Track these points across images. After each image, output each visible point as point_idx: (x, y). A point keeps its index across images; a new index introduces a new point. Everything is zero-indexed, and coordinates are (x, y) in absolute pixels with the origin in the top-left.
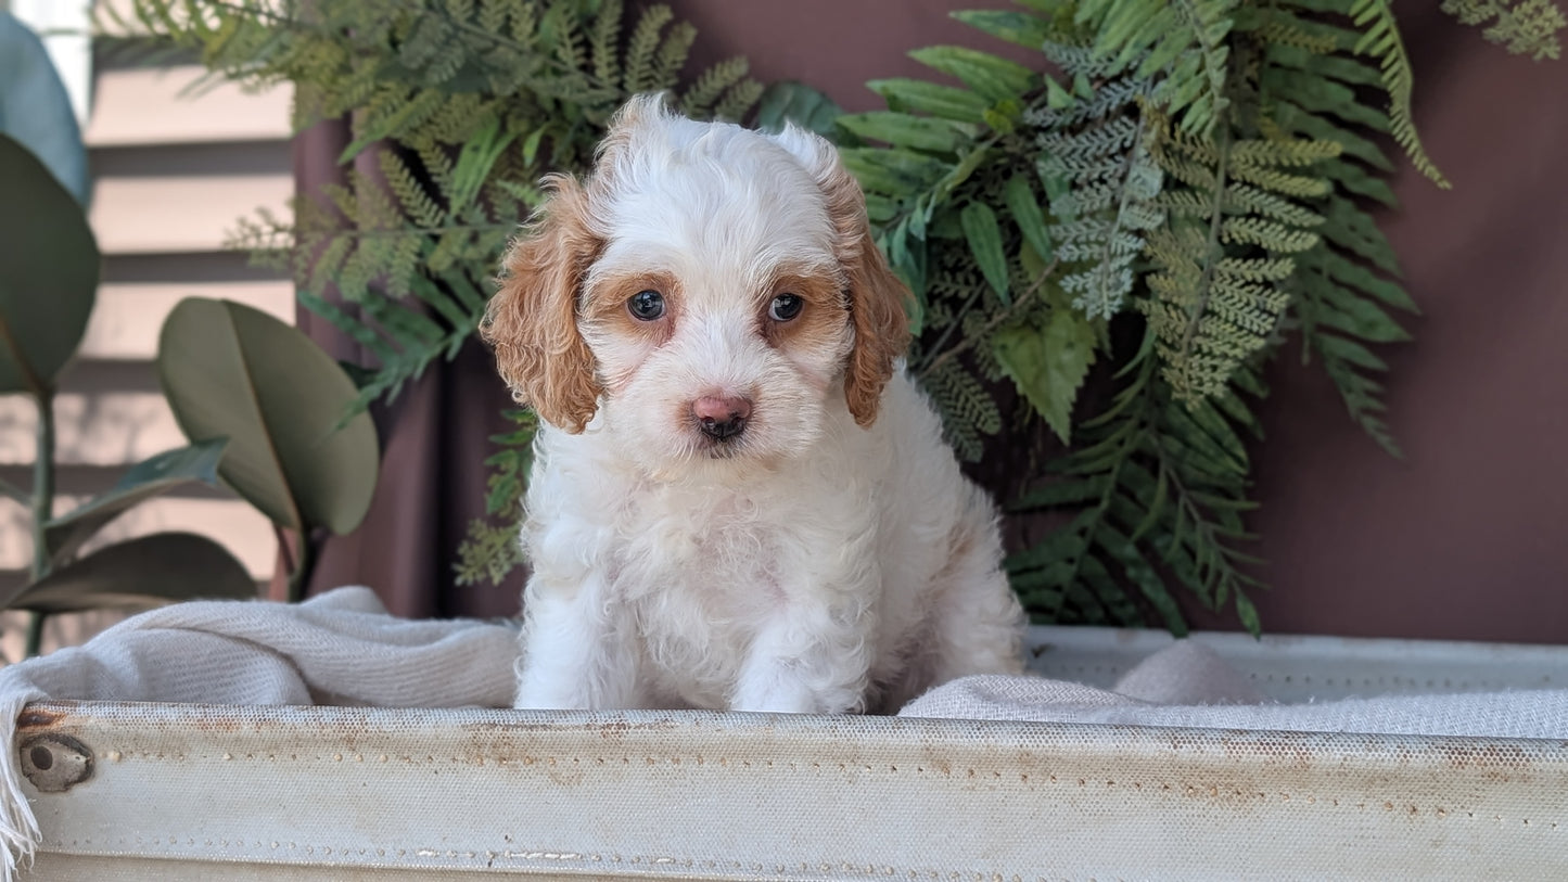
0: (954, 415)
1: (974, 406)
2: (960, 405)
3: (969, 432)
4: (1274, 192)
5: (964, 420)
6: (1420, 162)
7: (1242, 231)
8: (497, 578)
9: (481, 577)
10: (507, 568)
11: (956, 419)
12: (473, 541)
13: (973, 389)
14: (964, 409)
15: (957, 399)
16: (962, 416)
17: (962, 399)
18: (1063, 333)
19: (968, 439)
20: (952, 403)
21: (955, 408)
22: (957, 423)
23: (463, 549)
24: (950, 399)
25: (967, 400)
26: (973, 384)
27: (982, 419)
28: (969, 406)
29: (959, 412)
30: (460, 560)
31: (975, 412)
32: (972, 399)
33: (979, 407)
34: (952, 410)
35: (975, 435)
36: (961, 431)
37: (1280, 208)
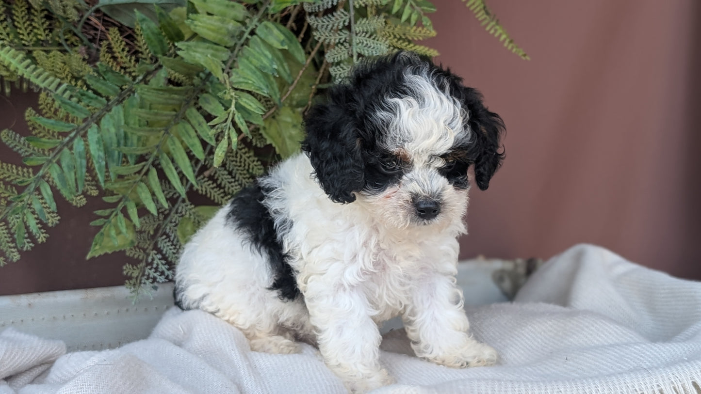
0: (235, 166)
1: (245, 160)
2: (238, 160)
3: (245, 174)
5: (241, 168)
11: (237, 167)
13: (243, 151)
14: (240, 162)
15: (236, 157)
16: (240, 166)
17: (238, 155)
18: (289, 120)
19: (244, 178)
20: (235, 159)
21: (236, 162)
22: (238, 170)
24: (233, 157)
25: (241, 157)
26: (244, 148)
27: (251, 167)
28: (242, 160)
29: (238, 164)
31: (247, 163)
32: (244, 156)
33: (248, 160)
34: (234, 163)
35: (248, 176)
36: (241, 174)
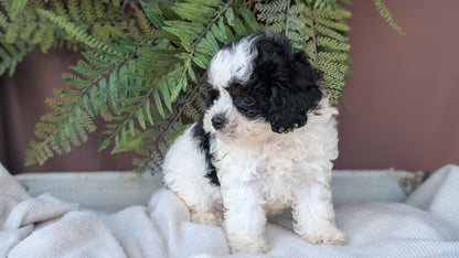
4: (330, 28)
6: (392, 24)
7: (323, 42)
8: (41, 163)
9: (34, 162)
10: (45, 159)
12: (31, 149)
23: (27, 152)
30: (26, 156)
37: (333, 34)
